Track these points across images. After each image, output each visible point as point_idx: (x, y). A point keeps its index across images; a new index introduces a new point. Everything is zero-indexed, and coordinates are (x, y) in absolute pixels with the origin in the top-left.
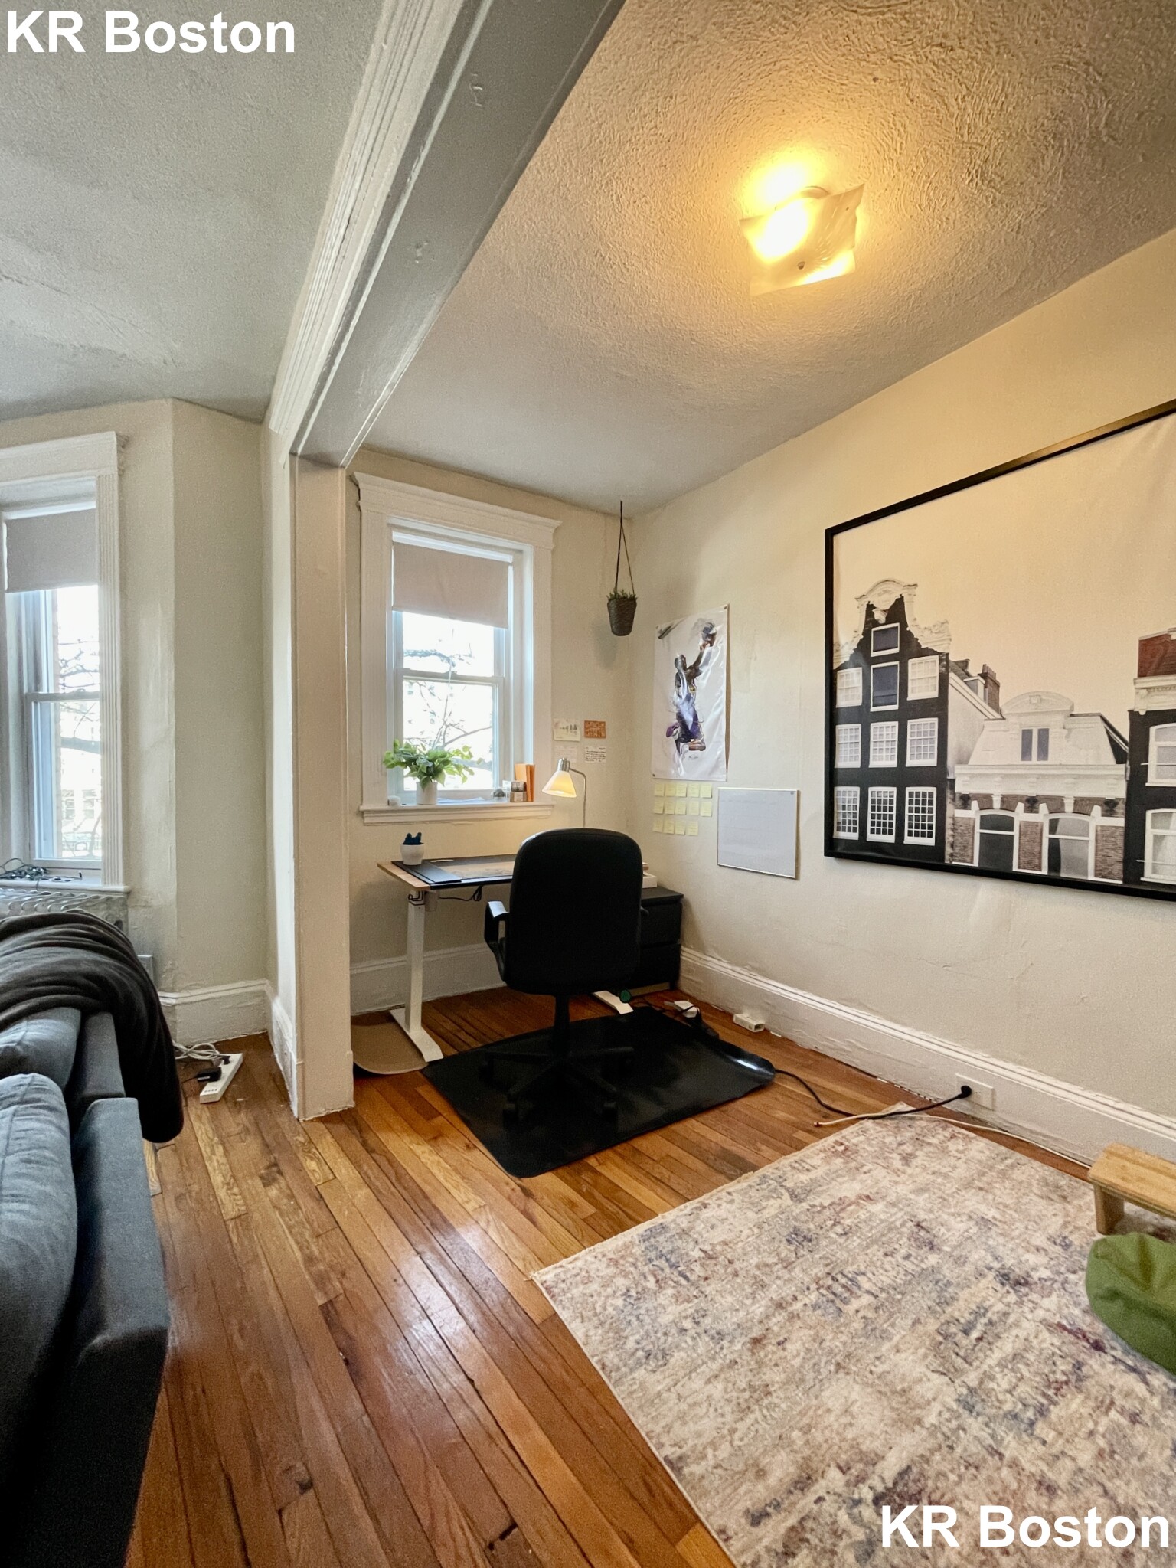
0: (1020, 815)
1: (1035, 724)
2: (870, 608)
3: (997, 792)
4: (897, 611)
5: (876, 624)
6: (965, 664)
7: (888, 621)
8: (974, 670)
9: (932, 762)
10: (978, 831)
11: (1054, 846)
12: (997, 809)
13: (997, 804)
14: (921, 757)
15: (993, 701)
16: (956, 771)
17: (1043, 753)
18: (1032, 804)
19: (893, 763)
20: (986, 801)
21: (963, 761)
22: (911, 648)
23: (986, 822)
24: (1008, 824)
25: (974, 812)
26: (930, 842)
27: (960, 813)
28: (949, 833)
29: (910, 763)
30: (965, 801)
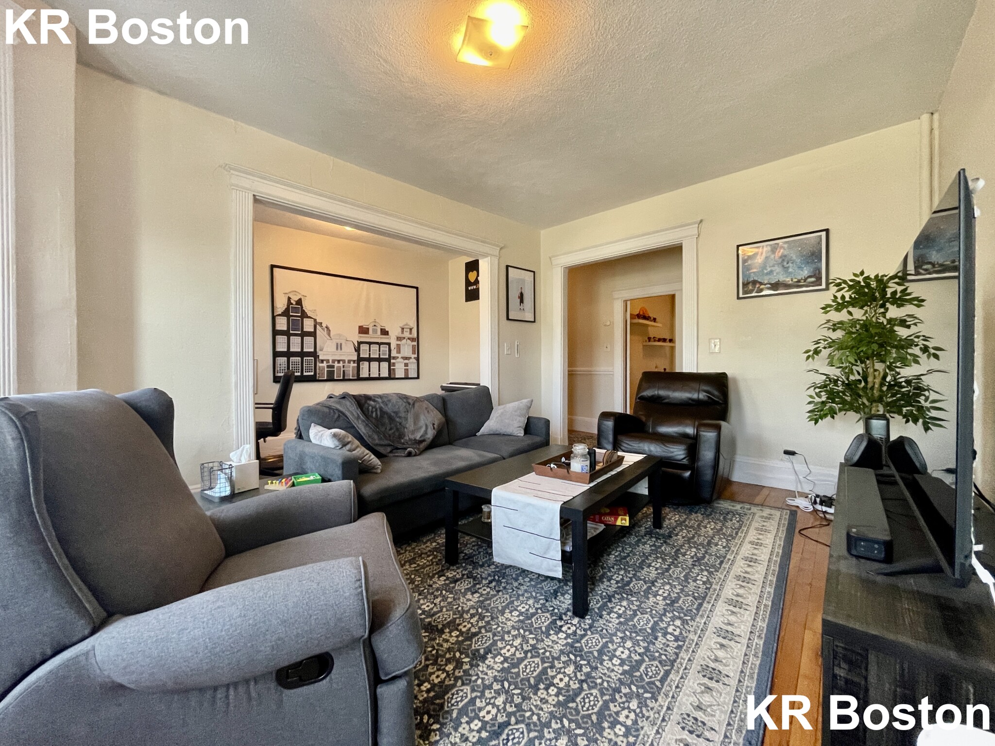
0: (336, 364)
1: (339, 342)
2: (289, 299)
3: (330, 358)
4: (299, 302)
5: (292, 304)
6: (321, 323)
7: (296, 304)
8: (324, 325)
9: (312, 350)
10: (326, 369)
11: (344, 371)
12: (331, 363)
13: (331, 361)
14: (309, 349)
15: (329, 334)
16: (319, 353)
17: (341, 349)
18: (339, 361)
19: (299, 350)
20: (328, 361)
21: (321, 350)
22: (304, 315)
23: (328, 367)
24: (333, 367)
25: (325, 364)
26: (312, 374)
27: (321, 365)
28: (318, 370)
29: (305, 350)
30: (322, 361)
